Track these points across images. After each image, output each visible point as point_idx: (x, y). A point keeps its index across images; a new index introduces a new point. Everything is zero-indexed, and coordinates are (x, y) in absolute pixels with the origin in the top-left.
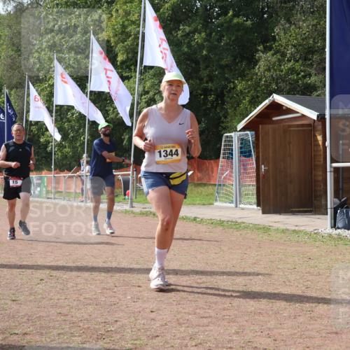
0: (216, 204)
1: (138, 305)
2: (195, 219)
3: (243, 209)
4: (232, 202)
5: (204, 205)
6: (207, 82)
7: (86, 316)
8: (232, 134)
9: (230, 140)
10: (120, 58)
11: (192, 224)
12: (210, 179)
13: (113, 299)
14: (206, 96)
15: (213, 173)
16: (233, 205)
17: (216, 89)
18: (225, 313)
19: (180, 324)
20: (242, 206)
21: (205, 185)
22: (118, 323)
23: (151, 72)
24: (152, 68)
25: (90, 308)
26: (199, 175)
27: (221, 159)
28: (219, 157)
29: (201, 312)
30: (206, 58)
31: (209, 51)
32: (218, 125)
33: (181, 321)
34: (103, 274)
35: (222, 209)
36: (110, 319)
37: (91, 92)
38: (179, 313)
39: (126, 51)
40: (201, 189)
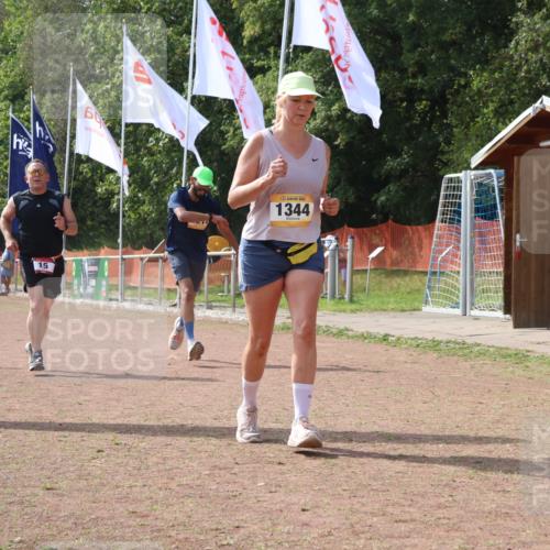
0: (426, 309)
1: (279, 497)
2: (385, 338)
3: (476, 318)
4: (456, 306)
5: (403, 311)
6: (414, 76)
7: (181, 517)
8: (461, 175)
9: (456, 186)
10: (249, 31)
11: (381, 348)
12: (414, 262)
13: (230, 487)
14: (411, 102)
15: (421, 248)
16: (458, 312)
17: (431, 90)
18: (440, 513)
19: (356, 534)
20: (475, 313)
21: (406, 273)
22: (242, 531)
23: (307, 57)
24: (308, 49)
25: (190, 504)
26: (395, 254)
27: (438, 223)
28: (433, 220)
29: (397, 511)
30: (414, 28)
31: (420, 15)
32: (434, 158)
33: (358, 527)
34: (214, 441)
35: (437, 320)
36: (226, 523)
37: (194, 97)
38: (354, 512)
39: (261, 17)
40: (397, 281)
